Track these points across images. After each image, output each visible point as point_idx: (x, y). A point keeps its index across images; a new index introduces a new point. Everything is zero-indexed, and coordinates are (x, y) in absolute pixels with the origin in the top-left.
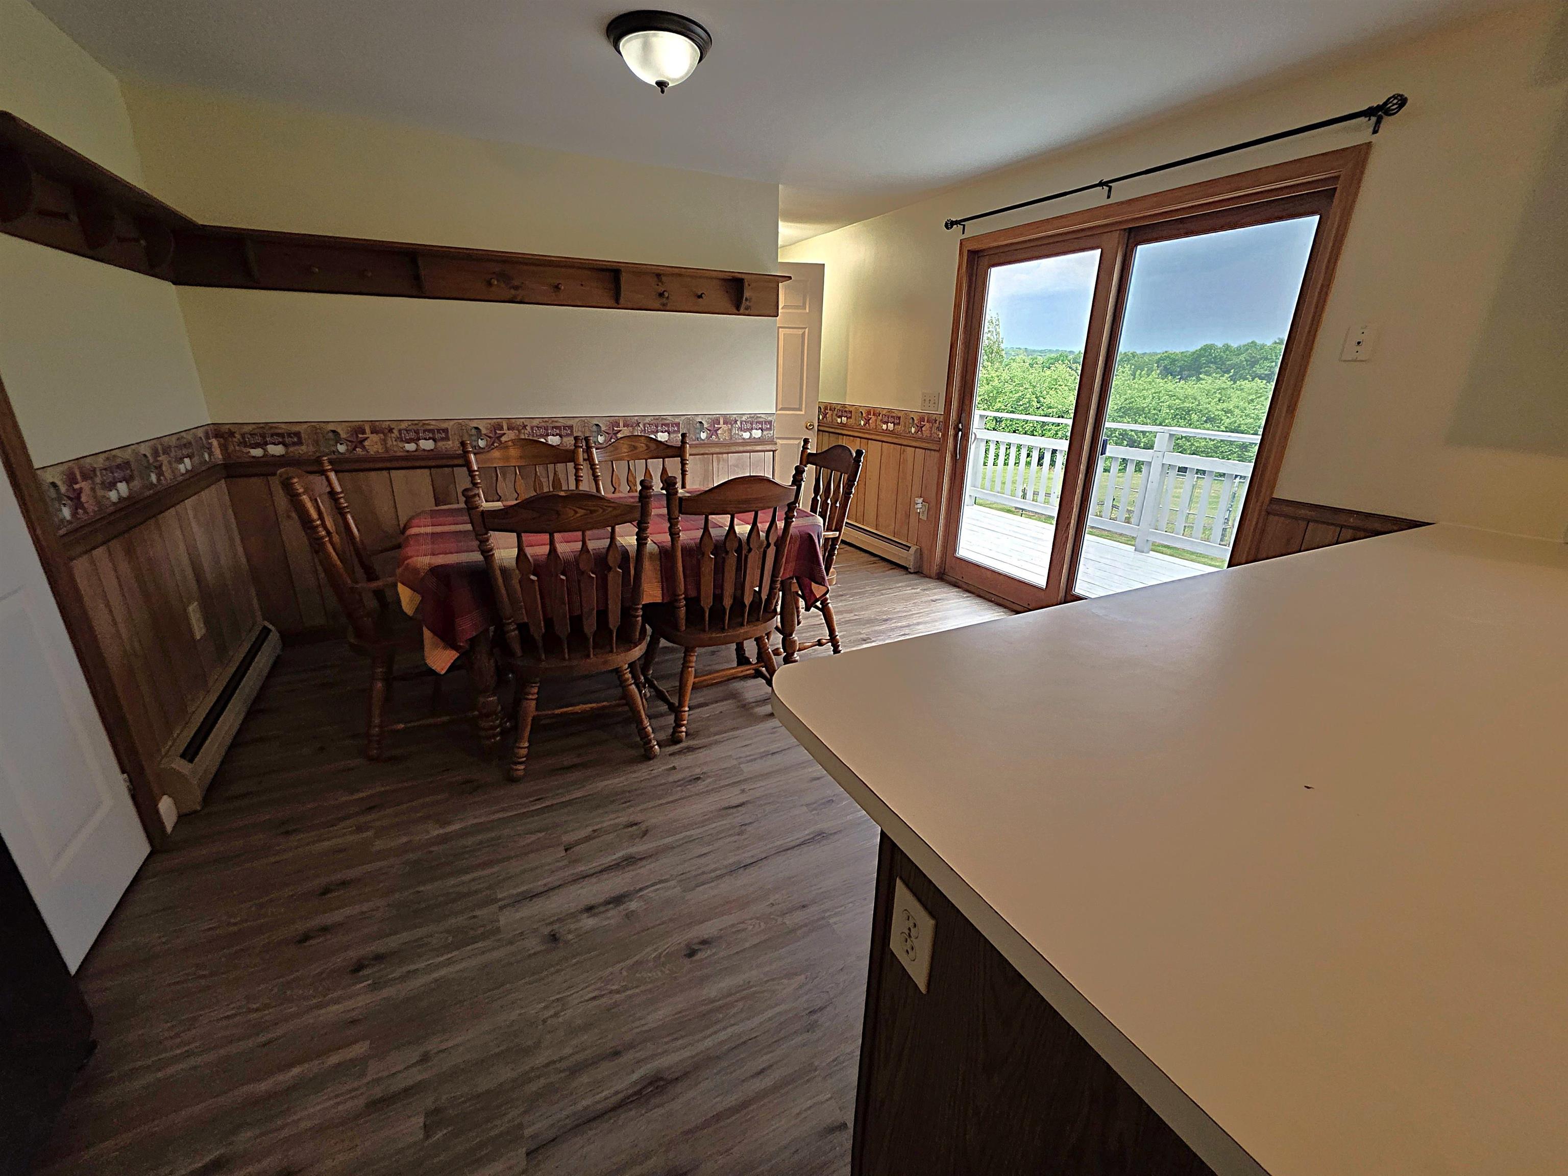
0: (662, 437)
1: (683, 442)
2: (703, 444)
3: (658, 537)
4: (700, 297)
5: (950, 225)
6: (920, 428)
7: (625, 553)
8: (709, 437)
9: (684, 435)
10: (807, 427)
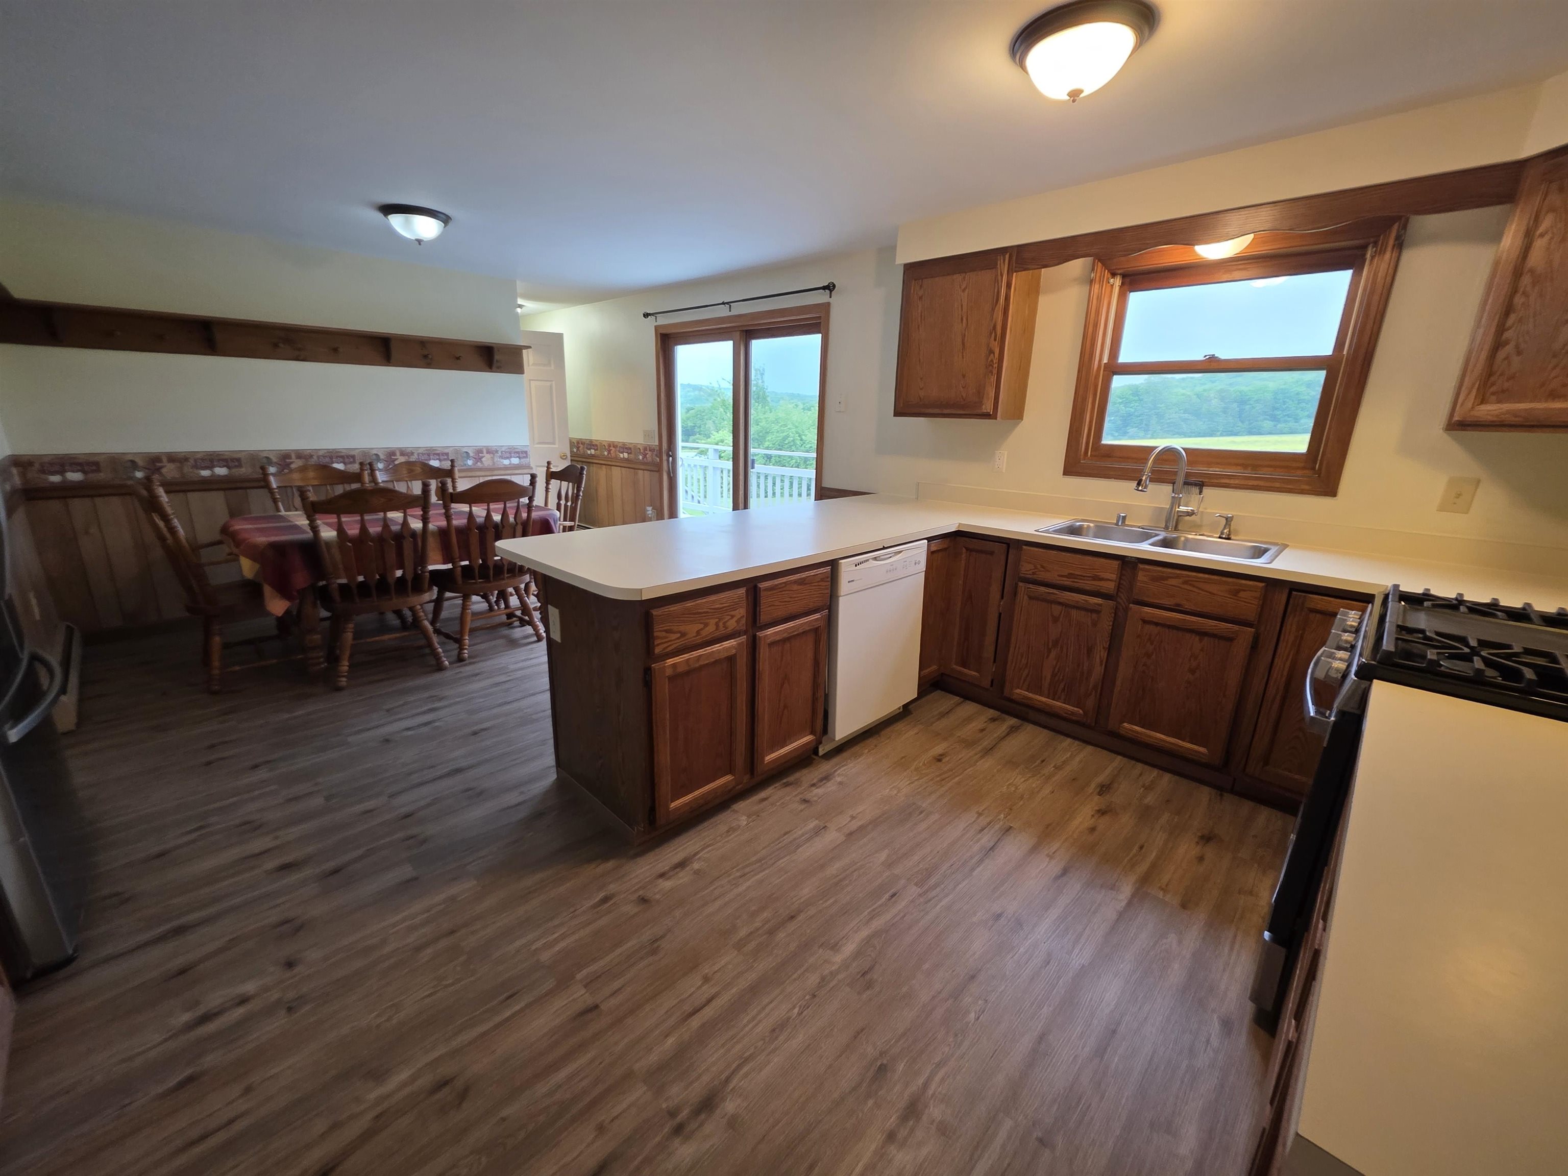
0: (435, 463)
1: (453, 466)
2: (470, 470)
3: (437, 522)
4: (458, 358)
5: (646, 315)
6: (645, 456)
7: (413, 534)
8: (475, 464)
9: (452, 461)
10: (561, 458)
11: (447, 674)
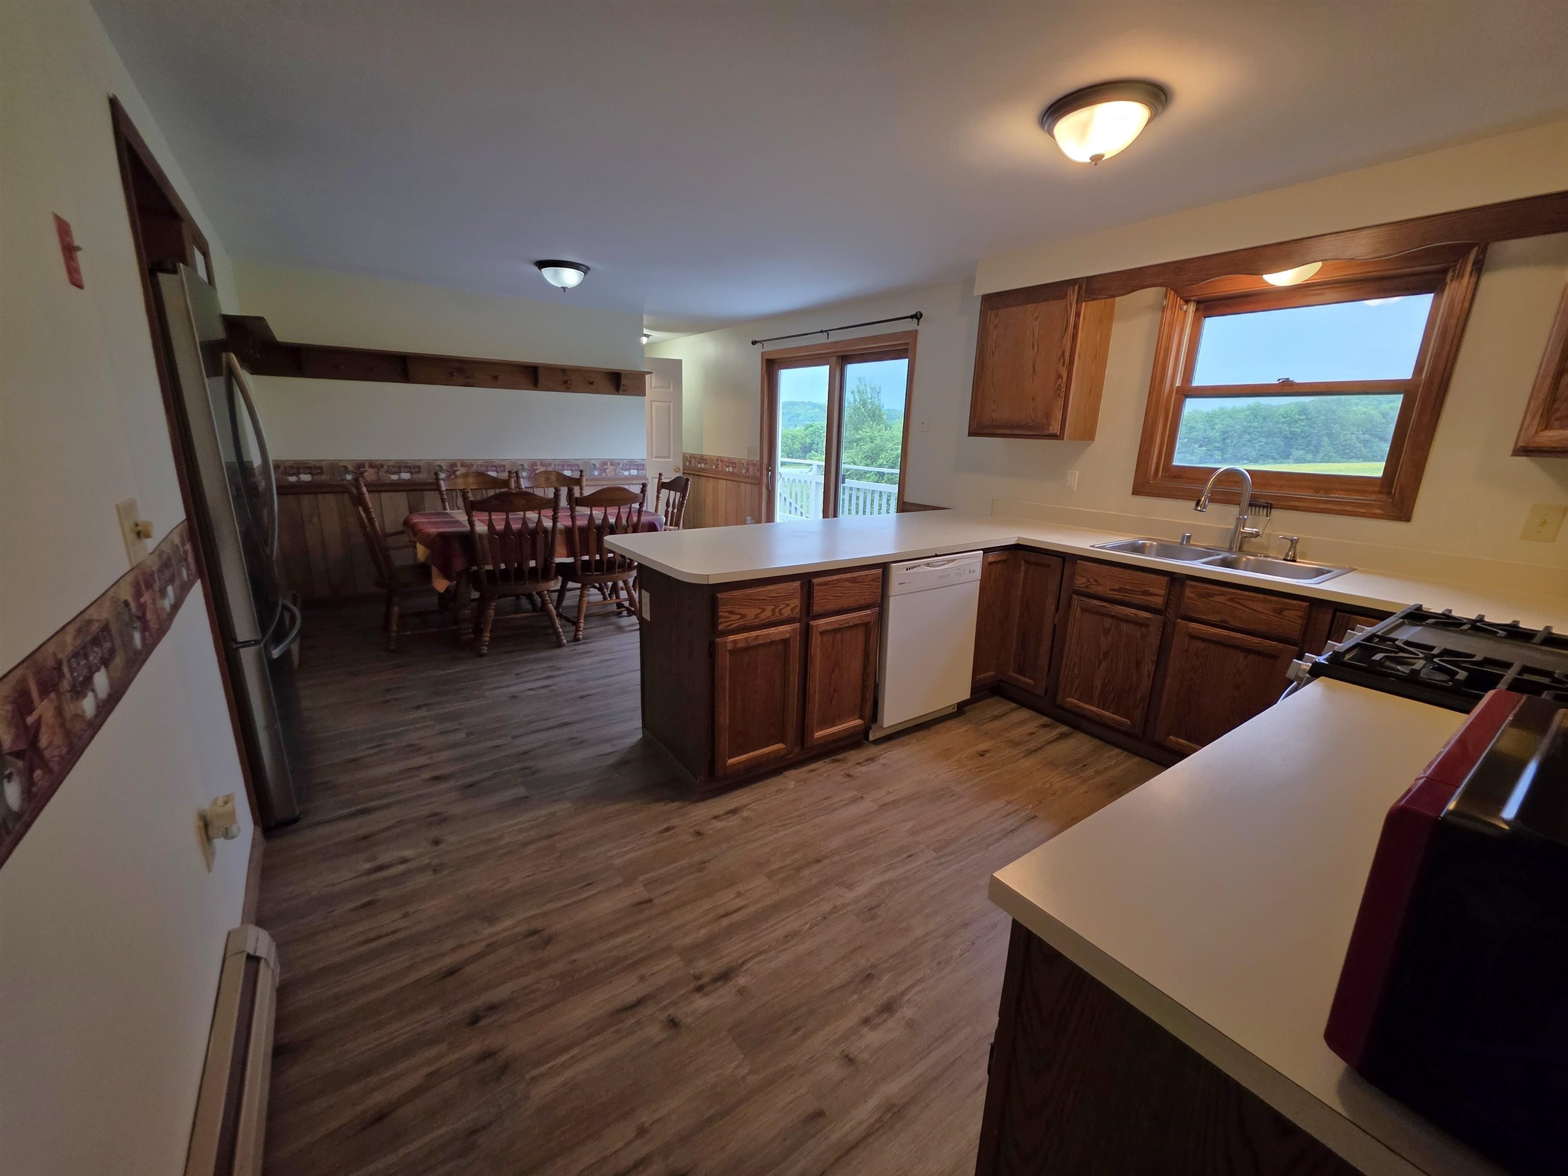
0: (568, 473)
1: (581, 476)
2: (596, 479)
3: (564, 522)
4: (592, 383)
5: (754, 343)
6: (748, 470)
7: (545, 531)
8: (600, 474)
9: (581, 471)
10: (675, 471)
11: (564, 651)
